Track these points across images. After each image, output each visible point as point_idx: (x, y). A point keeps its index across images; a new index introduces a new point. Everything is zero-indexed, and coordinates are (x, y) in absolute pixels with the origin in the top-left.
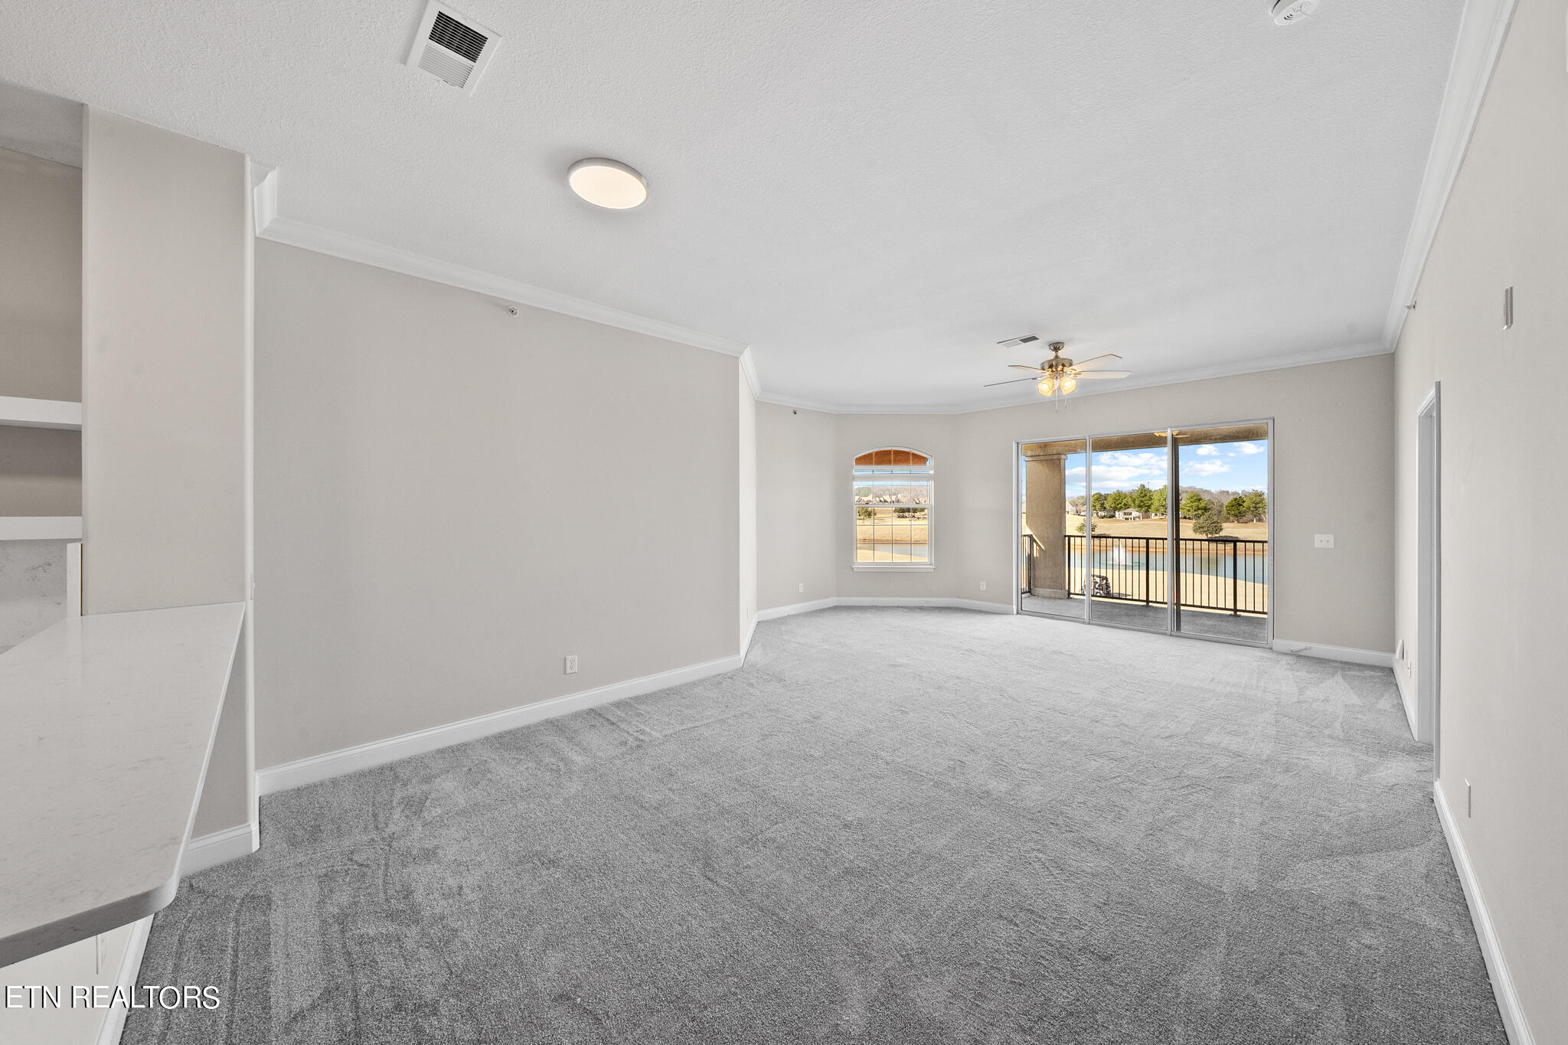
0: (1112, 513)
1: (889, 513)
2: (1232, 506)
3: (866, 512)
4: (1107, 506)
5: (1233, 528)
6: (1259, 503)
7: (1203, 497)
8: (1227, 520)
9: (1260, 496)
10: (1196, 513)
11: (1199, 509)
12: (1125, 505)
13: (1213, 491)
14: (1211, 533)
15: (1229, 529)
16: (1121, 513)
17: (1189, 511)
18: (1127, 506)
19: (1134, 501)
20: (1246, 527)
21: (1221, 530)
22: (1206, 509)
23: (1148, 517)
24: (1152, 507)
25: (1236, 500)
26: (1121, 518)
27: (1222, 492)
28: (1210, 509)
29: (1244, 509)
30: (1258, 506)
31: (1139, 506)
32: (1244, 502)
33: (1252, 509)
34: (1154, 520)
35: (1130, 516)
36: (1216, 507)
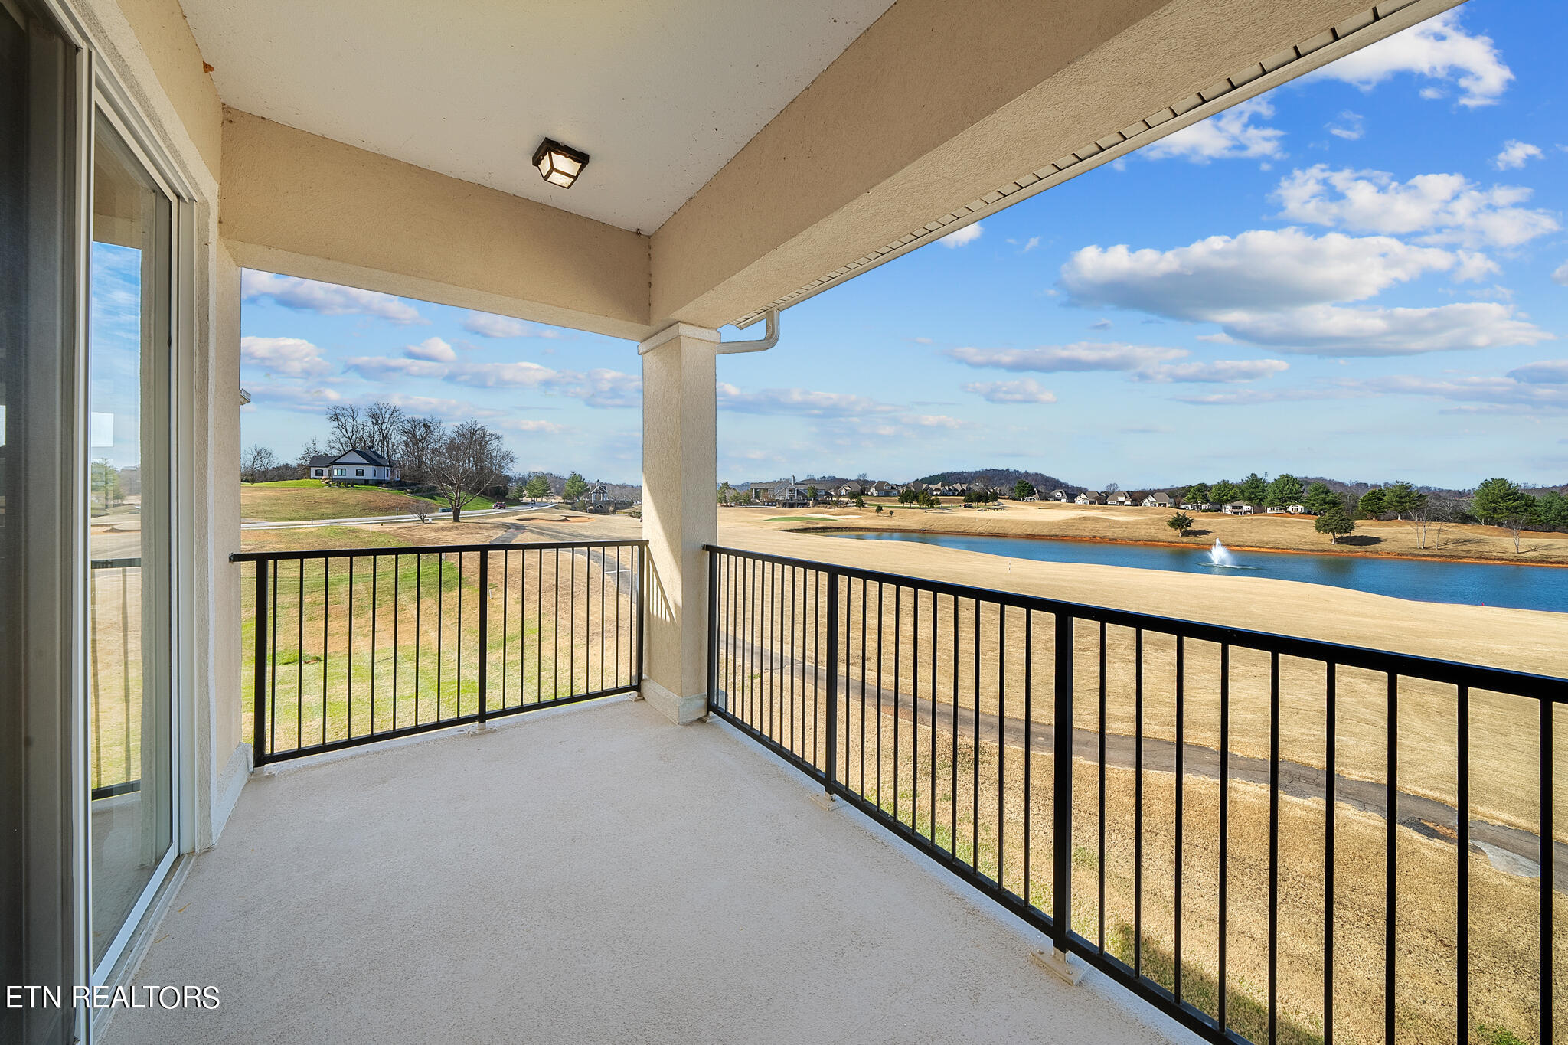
0: (1218, 507)
1: (958, 503)
2: (1370, 500)
3: (929, 500)
4: (1209, 497)
5: (1371, 526)
6: (1405, 497)
7: (1331, 489)
8: (1363, 517)
9: (1408, 488)
10: (1321, 507)
11: (1326, 503)
12: (1232, 498)
13: (1347, 483)
14: (1339, 532)
15: (1363, 528)
16: (1228, 507)
17: (1313, 505)
18: (1234, 499)
19: (1242, 492)
20: (1388, 526)
21: (1353, 528)
22: (1334, 504)
23: (1263, 511)
24: (1266, 500)
25: (1374, 493)
26: (1229, 513)
27: (1359, 485)
28: (1340, 504)
29: (1386, 503)
30: (1403, 500)
31: (1250, 499)
32: (1385, 495)
33: (1395, 504)
34: (1269, 515)
35: (1240, 511)
36: (1349, 501)
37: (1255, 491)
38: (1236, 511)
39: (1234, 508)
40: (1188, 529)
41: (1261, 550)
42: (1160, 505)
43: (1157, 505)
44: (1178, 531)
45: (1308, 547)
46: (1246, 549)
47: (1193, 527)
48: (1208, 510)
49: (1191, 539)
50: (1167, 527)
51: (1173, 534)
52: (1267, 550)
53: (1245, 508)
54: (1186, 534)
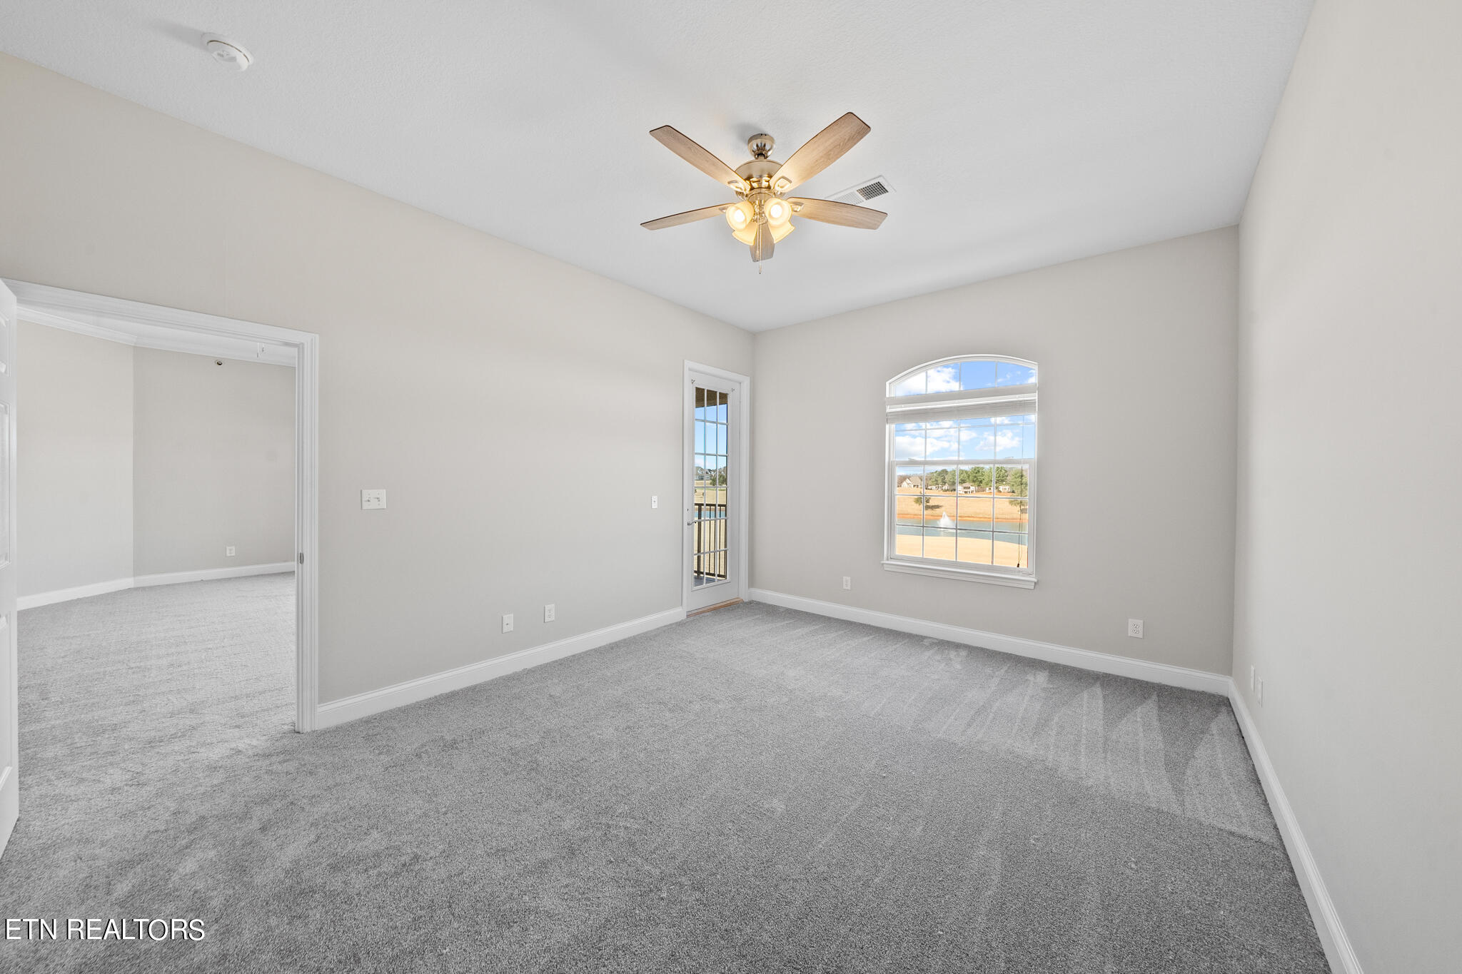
0: (955, 487)
4: (948, 480)
12: (962, 481)
18: (965, 482)
19: (968, 476)
24: (983, 482)
26: (960, 492)
31: (974, 481)
34: (987, 493)
37: (977, 475)
38: (966, 490)
39: (965, 488)
40: (928, 504)
41: (975, 519)
42: (914, 486)
43: (912, 486)
44: (922, 506)
45: (1004, 516)
46: (965, 518)
47: (931, 503)
48: (948, 490)
49: (929, 512)
50: (913, 503)
51: (918, 509)
52: (978, 519)
53: (972, 488)
54: (927, 507)
